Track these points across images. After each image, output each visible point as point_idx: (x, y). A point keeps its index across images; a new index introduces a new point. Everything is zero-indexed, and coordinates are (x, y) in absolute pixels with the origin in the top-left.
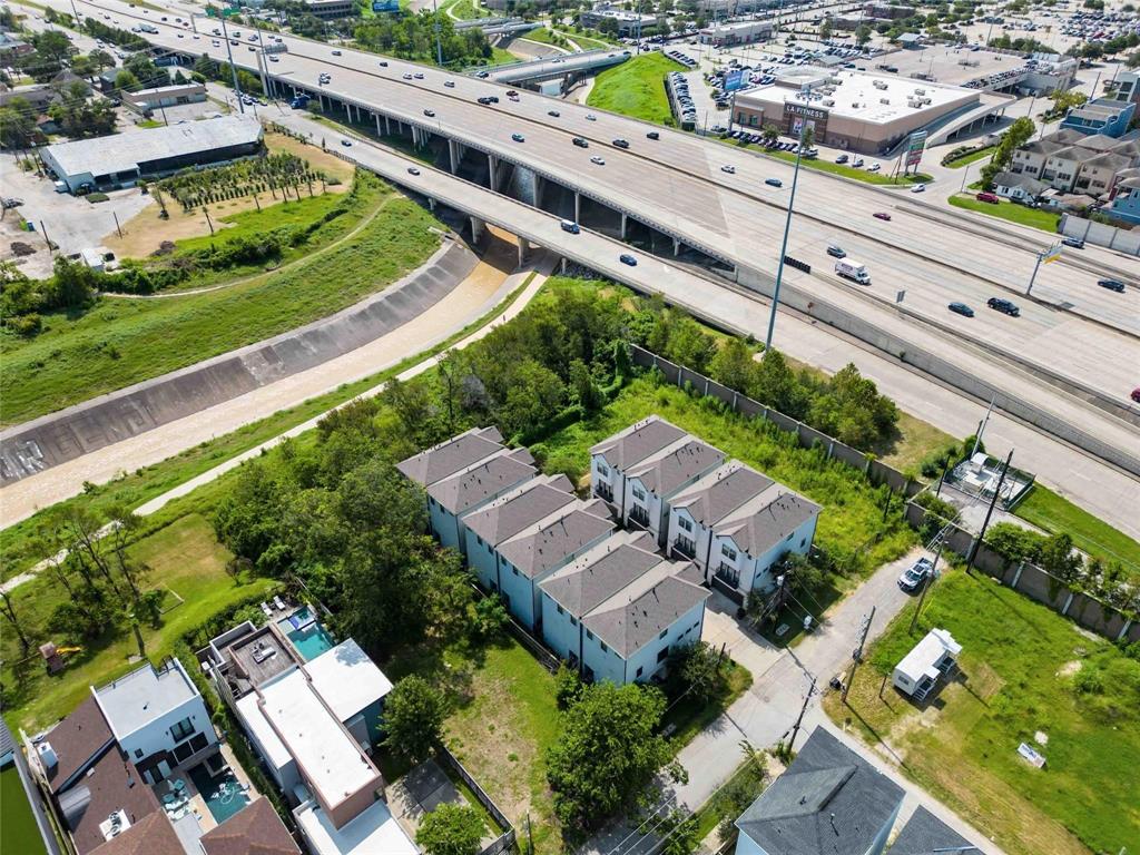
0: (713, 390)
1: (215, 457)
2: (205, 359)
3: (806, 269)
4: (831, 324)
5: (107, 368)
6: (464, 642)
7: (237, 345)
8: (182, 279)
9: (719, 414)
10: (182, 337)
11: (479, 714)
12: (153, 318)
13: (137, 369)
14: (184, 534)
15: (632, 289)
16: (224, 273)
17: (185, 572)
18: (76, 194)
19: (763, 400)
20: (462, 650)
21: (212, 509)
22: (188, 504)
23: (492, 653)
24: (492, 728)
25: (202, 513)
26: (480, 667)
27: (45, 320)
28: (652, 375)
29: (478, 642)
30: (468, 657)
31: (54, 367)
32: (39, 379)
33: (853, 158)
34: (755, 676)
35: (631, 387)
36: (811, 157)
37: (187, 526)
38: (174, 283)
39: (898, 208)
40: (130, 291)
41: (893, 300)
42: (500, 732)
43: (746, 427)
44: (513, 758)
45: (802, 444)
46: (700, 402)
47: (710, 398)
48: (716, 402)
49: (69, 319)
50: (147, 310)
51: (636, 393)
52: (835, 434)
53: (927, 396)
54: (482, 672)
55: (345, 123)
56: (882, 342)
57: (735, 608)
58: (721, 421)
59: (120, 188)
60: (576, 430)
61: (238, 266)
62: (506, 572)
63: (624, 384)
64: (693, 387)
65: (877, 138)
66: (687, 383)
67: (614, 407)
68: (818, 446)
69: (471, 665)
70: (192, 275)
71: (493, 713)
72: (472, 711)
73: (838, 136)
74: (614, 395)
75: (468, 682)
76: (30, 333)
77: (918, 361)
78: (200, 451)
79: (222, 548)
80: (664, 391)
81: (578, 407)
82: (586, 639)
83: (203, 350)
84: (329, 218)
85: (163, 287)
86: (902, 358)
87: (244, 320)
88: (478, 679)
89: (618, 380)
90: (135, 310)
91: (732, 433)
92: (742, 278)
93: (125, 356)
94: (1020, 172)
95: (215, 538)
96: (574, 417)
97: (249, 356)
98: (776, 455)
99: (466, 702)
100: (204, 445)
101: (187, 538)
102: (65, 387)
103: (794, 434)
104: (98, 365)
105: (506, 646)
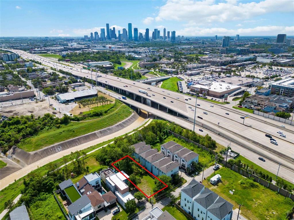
0: (183, 138)
1: (93, 149)
2: (89, 133)
3: (202, 118)
4: (206, 128)
5: (72, 134)
6: (139, 175)
7: (95, 130)
8: (85, 119)
9: (184, 142)
10: (85, 129)
11: (142, 184)
12: (80, 125)
13: (77, 134)
14: (91, 159)
15: (169, 121)
16: (92, 118)
17: (91, 165)
18: (63, 103)
19: (192, 140)
20: (139, 176)
21: (95, 156)
22: (91, 155)
23: (144, 177)
24: (144, 186)
25: (93, 156)
26: (142, 178)
27: (61, 125)
28: (172, 135)
29: (142, 175)
30: (140, 177)
31: (63, 133)
32: (61, 135)
33: (214, 99)
34: (187, 181)
35: (168, 138)
36: (206, 98)
37: (91, 158)
38: (83, 119)
39: (221, 108)
40: (76, 121)
41: (217, 124)
42: (145, 187)
43: (189, 145)
44: (148, 190)
45: (199, 147)
46: (181, 140)
47: (182, 140)
48: (183, 140)
49: (65, 125)
50: (79, 124)
51: (169, 139)
52: (204, 145)
53: (223, 141)
54: (142, 179)
55: (113, 90)
56: (215, 132)
57: (185, 171)
58: (184, 143)
59: (71, 102)
60: (158, 144)
61: (95, 116)
62: (147, 163)
63: (167, 137)
64: (179, 138)
65: (219, 95)
66: (178, 137)
67: (165, 141)
68: (201, 147)
69: (141, 178)
70: (86, 118)
71: (144, 184)
72: (141, 184)
73: (211, 94)
74: (165, 139)
75: (140, 180)
76: (58, 127)
77: (222, 135)
78: (90, 148)
79: (97, 162)
80: (174, 138)
81: (159, 140)
82: (160, 172)
83: (89, 131)
84: (111, 108)
85: (81, 120)
86: (219, 134)
87: (96, 126)
88: (142, 180)
89: (166, 136)
90: (77, 124)
91: (186, 145)
92: (190, 120)
93: (75, 132)
94: (247, 102)
95: (96, 160)
96: (158, 142)
97: (97, 132)
98: (194, 149)
99: (140, 183)
100: (91, 147)
101: (91, 160)
102: (66, 137)
103: (197, 146)
104: (71, 133)
105: (146, 175)
